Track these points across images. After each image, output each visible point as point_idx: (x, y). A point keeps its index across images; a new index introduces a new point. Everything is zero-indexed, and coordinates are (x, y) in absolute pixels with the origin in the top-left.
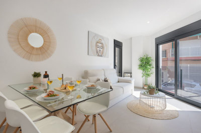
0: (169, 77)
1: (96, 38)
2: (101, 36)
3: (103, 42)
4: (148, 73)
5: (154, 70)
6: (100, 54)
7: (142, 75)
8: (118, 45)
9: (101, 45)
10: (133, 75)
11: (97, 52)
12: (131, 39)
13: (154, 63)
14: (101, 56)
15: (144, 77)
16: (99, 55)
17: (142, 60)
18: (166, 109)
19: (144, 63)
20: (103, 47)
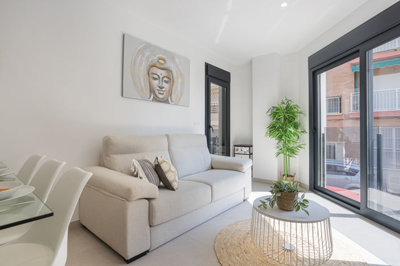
0: (347, 156)
1: (147, 54)
2: (165, 52)
3: (169, 65)
4: (291, 145)
5: (306, 138)
6: (159, 96)
7: (276, 151)
8: (217, 77)
9: (163, 72)
10: (255, 150)
11: (152, 90)
12: (251, 62)
13: (305, 121)
14: (166, 101)
15: (282, 155)
16: (156, 99)
17: (275, 113)
18: (332, 258)
19: (282, 121)
20: (170, 79)
